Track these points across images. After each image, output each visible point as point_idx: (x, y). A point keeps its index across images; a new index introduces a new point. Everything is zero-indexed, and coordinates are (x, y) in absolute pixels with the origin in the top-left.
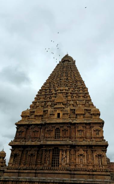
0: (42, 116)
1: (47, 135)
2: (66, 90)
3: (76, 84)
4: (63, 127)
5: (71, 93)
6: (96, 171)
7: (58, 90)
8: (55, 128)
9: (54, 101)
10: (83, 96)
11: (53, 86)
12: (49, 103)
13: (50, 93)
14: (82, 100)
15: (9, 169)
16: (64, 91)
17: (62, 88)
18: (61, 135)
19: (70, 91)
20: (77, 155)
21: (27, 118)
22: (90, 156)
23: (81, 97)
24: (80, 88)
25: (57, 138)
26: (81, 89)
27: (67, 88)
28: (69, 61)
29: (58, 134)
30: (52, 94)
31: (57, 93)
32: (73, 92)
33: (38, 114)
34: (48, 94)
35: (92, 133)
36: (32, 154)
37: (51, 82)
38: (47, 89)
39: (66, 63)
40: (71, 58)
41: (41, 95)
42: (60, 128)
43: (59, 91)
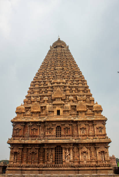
0: (39, 112)
1: (47, 134)
2: (63, 83)
3: (73, 76)
4: (64, 125)
5: (69, 87)
6: (99, 166)
7: (54, 83)
8: (56, 126)
9: (51, 96)
10: (82, 91)
11: (47, 77)
12: (46, 98)
13: (45, 86)
14: (82, 95)
15: (11, 167)
16: (61, 84)
17: (58, 81)
18: (63, 133)
19: (68, 84)
20: (80, 152)
21: (23, 114)
22: (93, 153)
23: (81, 92)
24: (78, 81)
25: (59, 136)
26: (80, 82)
27: (64, 81)
28: (62, 47)
29: (59, 133)
30: (48, 88)
31: (53, 87)
32: (71, 86)
33: (35, 111)
34: (43, 87)
35: (95, 130)
36: (33, 153)
37: (44, 72)
38: (40, 80)
39: (59, 49)
40: (64, 44)
41: (34, 88)
42: (61, 126)
43: (56, 84)
